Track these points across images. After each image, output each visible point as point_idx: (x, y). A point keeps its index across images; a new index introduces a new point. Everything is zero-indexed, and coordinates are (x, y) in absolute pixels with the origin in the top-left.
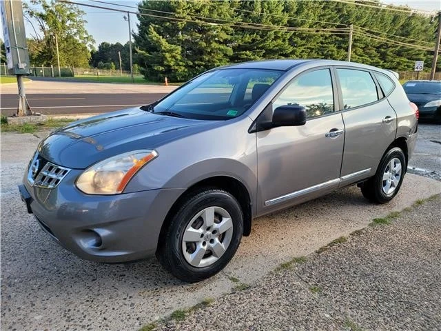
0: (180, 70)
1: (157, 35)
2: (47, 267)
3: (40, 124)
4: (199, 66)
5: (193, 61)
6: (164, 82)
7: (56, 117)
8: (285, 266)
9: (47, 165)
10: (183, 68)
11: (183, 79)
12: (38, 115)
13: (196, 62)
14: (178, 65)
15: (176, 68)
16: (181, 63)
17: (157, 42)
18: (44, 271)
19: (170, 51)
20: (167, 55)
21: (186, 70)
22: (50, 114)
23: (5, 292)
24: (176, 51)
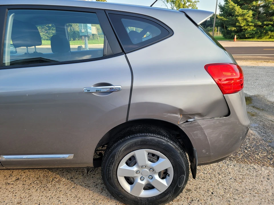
0: (249, 29)
1: (233, 4)
4: (267, 25)
5: (262, 22)
6: (234, 38)
10: (252, 28)
11: (251, 36)
13: (265, 23)
14: (248, 25)
15: (246, 27)
16: (251, 24)
17: (233, 9)
19: (243, 15)
20: (239, 18)
21: (255, 29)
24: (248, 15)
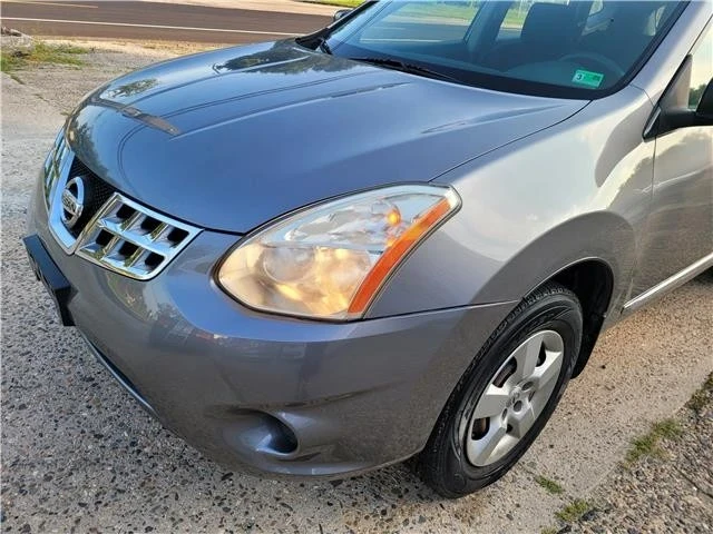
2: (105, 430)
3: (20, 54)
7: (50, 42)
8: (643, 446)
9: (112, 200)
12: (15, 34)
18: (101, 442)
22: (39, 33)
23: (14, 511)
